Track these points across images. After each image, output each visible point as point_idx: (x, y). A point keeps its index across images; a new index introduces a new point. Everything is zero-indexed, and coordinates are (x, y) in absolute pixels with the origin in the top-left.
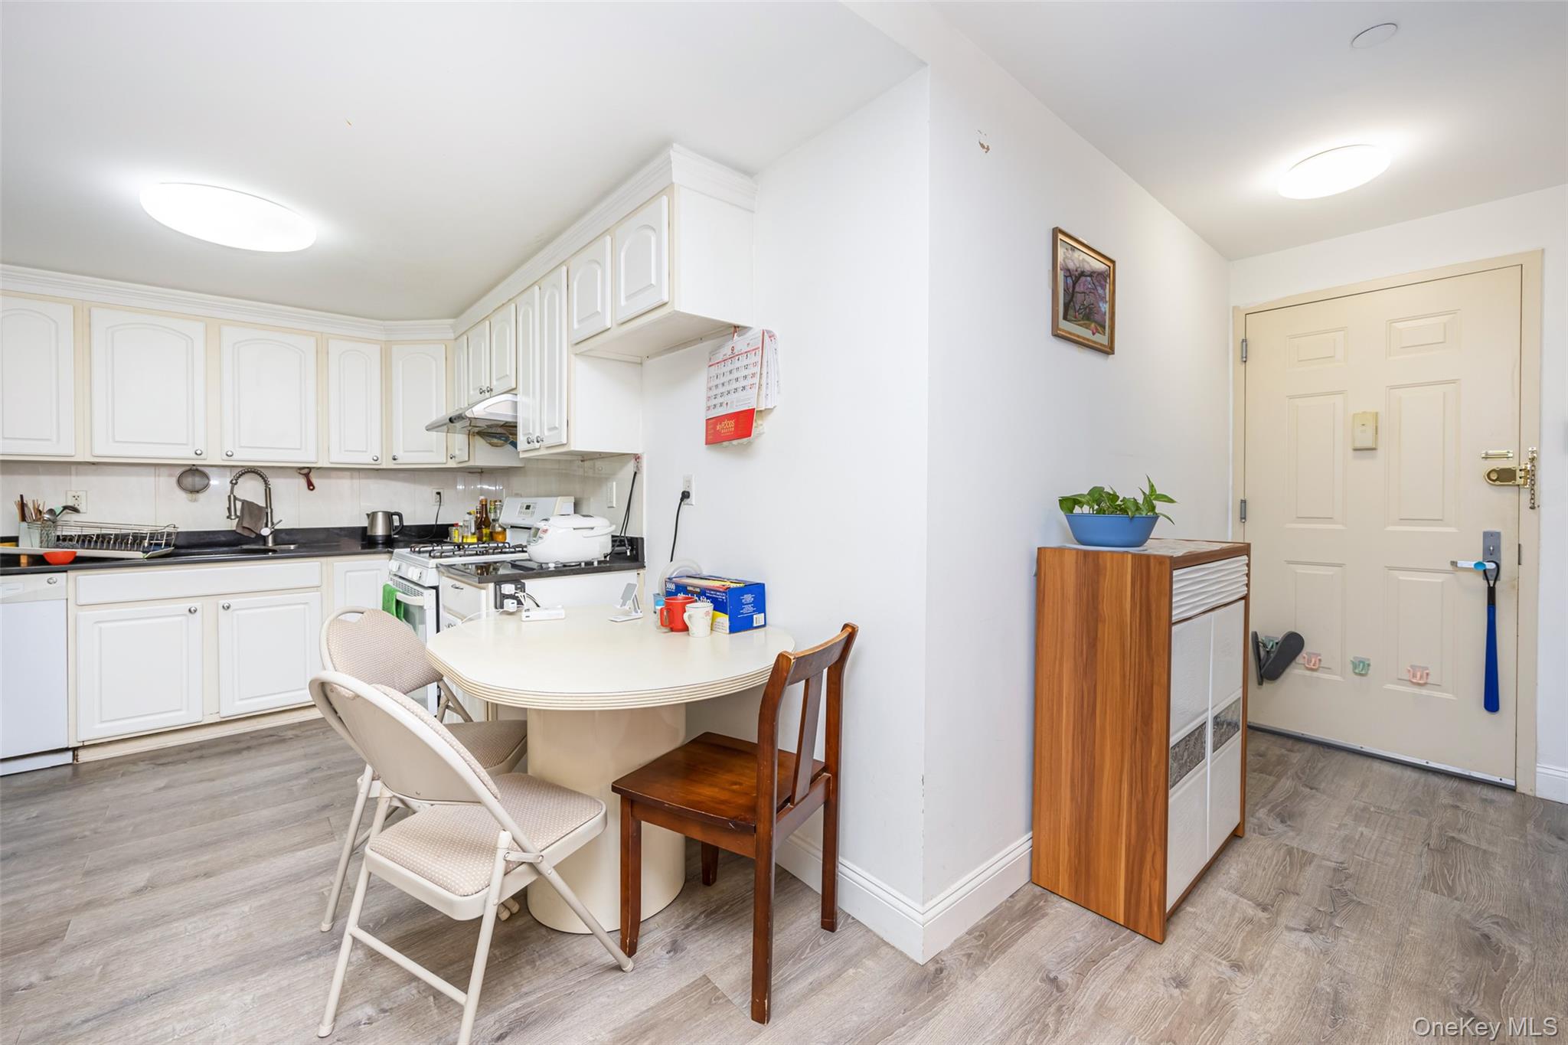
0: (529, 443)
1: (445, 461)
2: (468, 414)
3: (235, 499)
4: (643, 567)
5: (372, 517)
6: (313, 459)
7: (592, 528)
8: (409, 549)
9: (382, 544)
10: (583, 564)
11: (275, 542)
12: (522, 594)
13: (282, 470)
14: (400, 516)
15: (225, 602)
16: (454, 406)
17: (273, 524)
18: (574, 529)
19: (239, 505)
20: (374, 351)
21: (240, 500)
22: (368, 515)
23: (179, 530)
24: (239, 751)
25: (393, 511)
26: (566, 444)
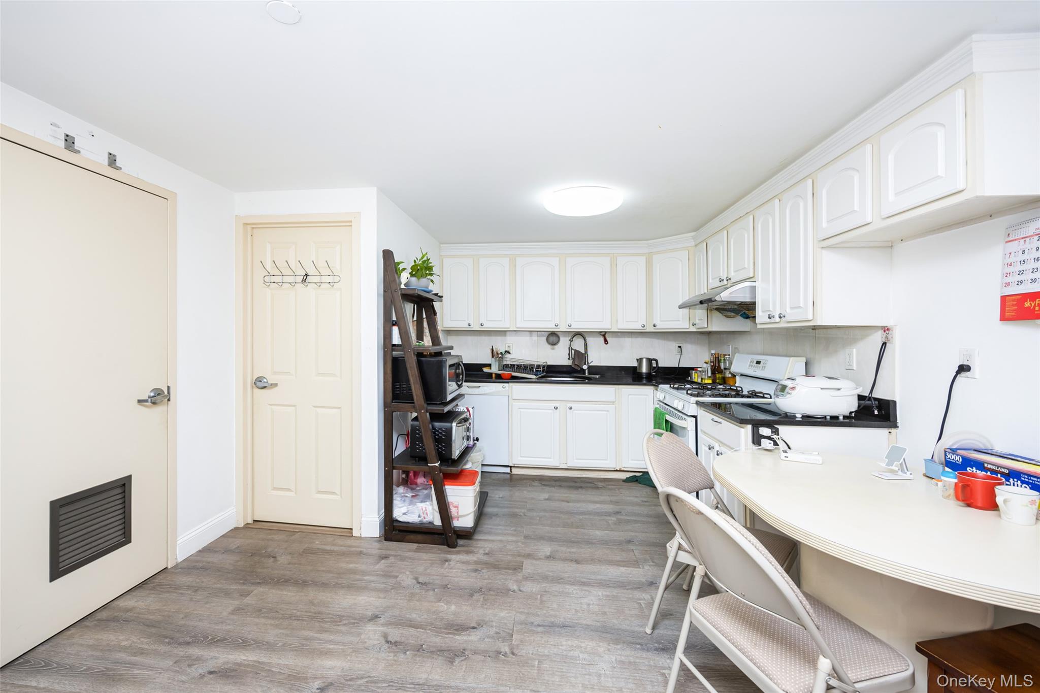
0: (770, 318)
1: (688, 327)
2: (717, 298)
3: (572, 349)
4: (896, 426)
5: (640, 361)
6: (609, 327)
7: (839, 389)
8: (669, 385)
9: (645, 378)
10: (828, 417)
11: (589, 373)
12: (777, 437)
13: (592, 333)
14: (656, 361)
15: (569, 405)
16: (695, 292)
17: (588, 362)
18: (821, 389)
19: (573, 352)
20: (642, 260)
21: (574, 350)
22: (637, 360)
23: (548, 364)
24: (577, 488)
25: (652, 358)
26: (812, 320)
